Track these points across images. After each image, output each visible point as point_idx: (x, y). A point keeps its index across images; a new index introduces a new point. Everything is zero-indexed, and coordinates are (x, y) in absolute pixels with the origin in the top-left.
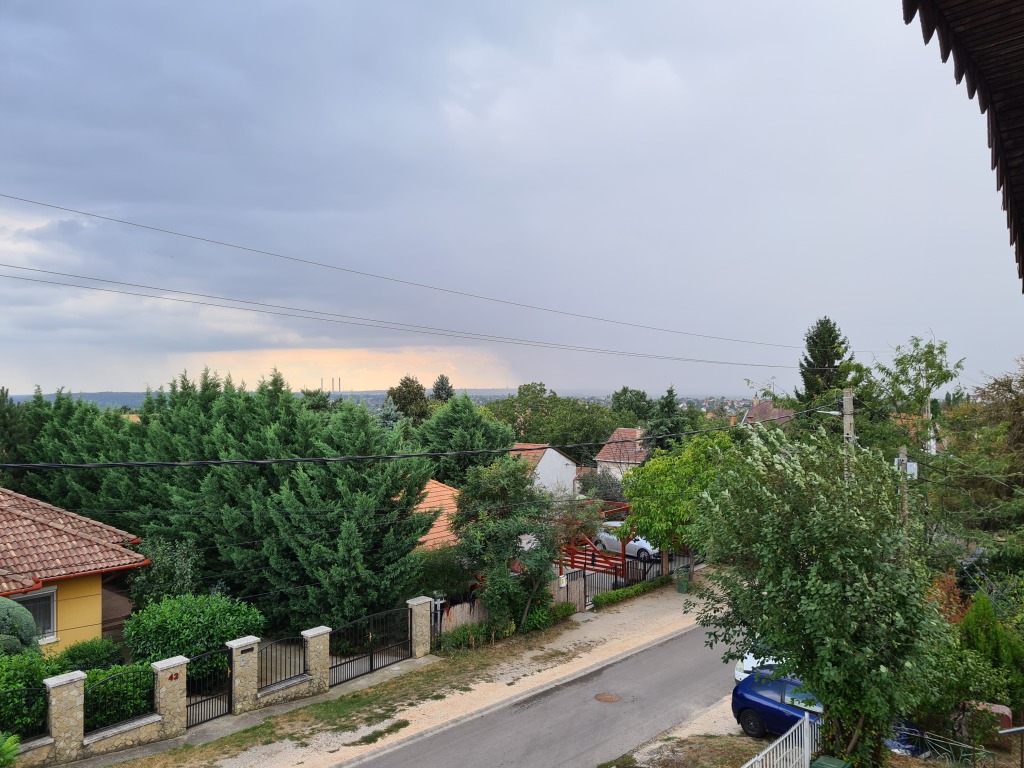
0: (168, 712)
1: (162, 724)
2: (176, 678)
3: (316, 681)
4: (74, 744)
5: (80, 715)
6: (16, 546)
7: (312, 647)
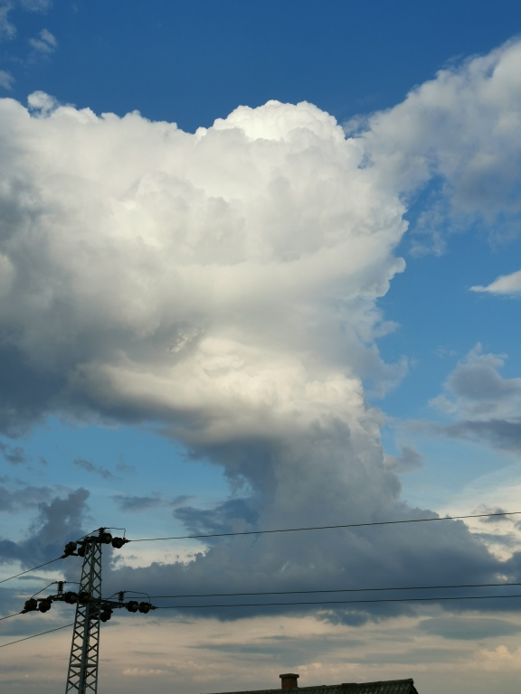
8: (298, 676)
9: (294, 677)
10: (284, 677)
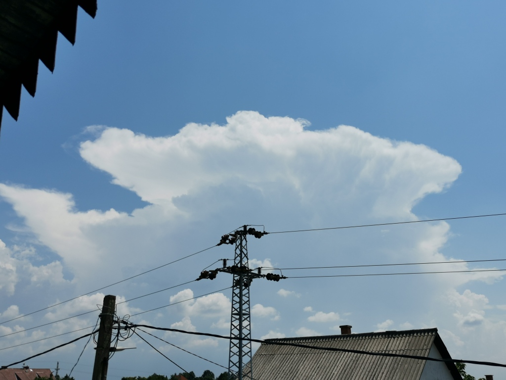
9: (349, 328)
10: (342, 328)
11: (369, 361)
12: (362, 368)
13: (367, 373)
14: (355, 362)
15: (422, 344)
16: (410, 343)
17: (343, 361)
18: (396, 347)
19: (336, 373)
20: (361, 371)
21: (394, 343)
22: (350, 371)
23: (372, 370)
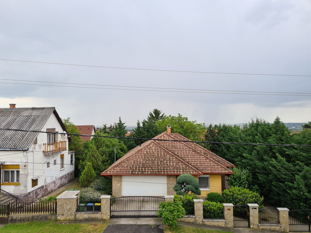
0: (227, 220)
1: (226, 223)
2: (230, 210)
3: (283, 227)
4: (200, 220)
5: (202, 212)
6: (200, 162)
7: (281, 214)
8: (16, 104)
9: (14, 105)
10: (11, 105)
11: (21, 120)
12: (17, 123)
13: (19, 125)
14: (14, 120)
15: (47, 113)
16: (42, 113)
17: (8, 120)
18: (35, 114)
19: (3, 125)
20: (16, 124)
21: (35, 113)
22: (11, 124)
23: (21, 124)
